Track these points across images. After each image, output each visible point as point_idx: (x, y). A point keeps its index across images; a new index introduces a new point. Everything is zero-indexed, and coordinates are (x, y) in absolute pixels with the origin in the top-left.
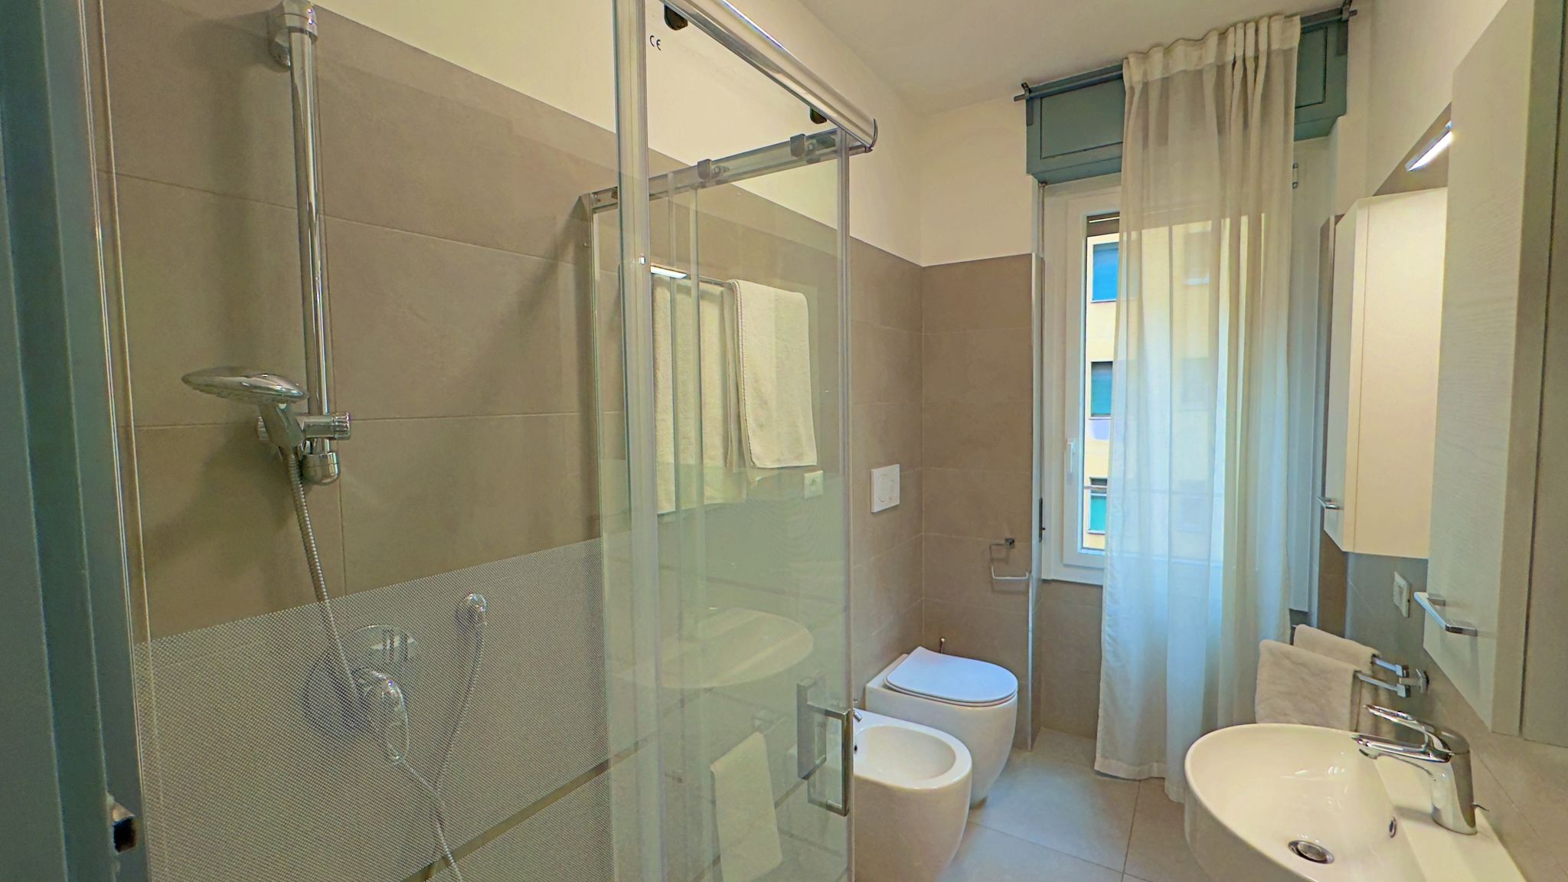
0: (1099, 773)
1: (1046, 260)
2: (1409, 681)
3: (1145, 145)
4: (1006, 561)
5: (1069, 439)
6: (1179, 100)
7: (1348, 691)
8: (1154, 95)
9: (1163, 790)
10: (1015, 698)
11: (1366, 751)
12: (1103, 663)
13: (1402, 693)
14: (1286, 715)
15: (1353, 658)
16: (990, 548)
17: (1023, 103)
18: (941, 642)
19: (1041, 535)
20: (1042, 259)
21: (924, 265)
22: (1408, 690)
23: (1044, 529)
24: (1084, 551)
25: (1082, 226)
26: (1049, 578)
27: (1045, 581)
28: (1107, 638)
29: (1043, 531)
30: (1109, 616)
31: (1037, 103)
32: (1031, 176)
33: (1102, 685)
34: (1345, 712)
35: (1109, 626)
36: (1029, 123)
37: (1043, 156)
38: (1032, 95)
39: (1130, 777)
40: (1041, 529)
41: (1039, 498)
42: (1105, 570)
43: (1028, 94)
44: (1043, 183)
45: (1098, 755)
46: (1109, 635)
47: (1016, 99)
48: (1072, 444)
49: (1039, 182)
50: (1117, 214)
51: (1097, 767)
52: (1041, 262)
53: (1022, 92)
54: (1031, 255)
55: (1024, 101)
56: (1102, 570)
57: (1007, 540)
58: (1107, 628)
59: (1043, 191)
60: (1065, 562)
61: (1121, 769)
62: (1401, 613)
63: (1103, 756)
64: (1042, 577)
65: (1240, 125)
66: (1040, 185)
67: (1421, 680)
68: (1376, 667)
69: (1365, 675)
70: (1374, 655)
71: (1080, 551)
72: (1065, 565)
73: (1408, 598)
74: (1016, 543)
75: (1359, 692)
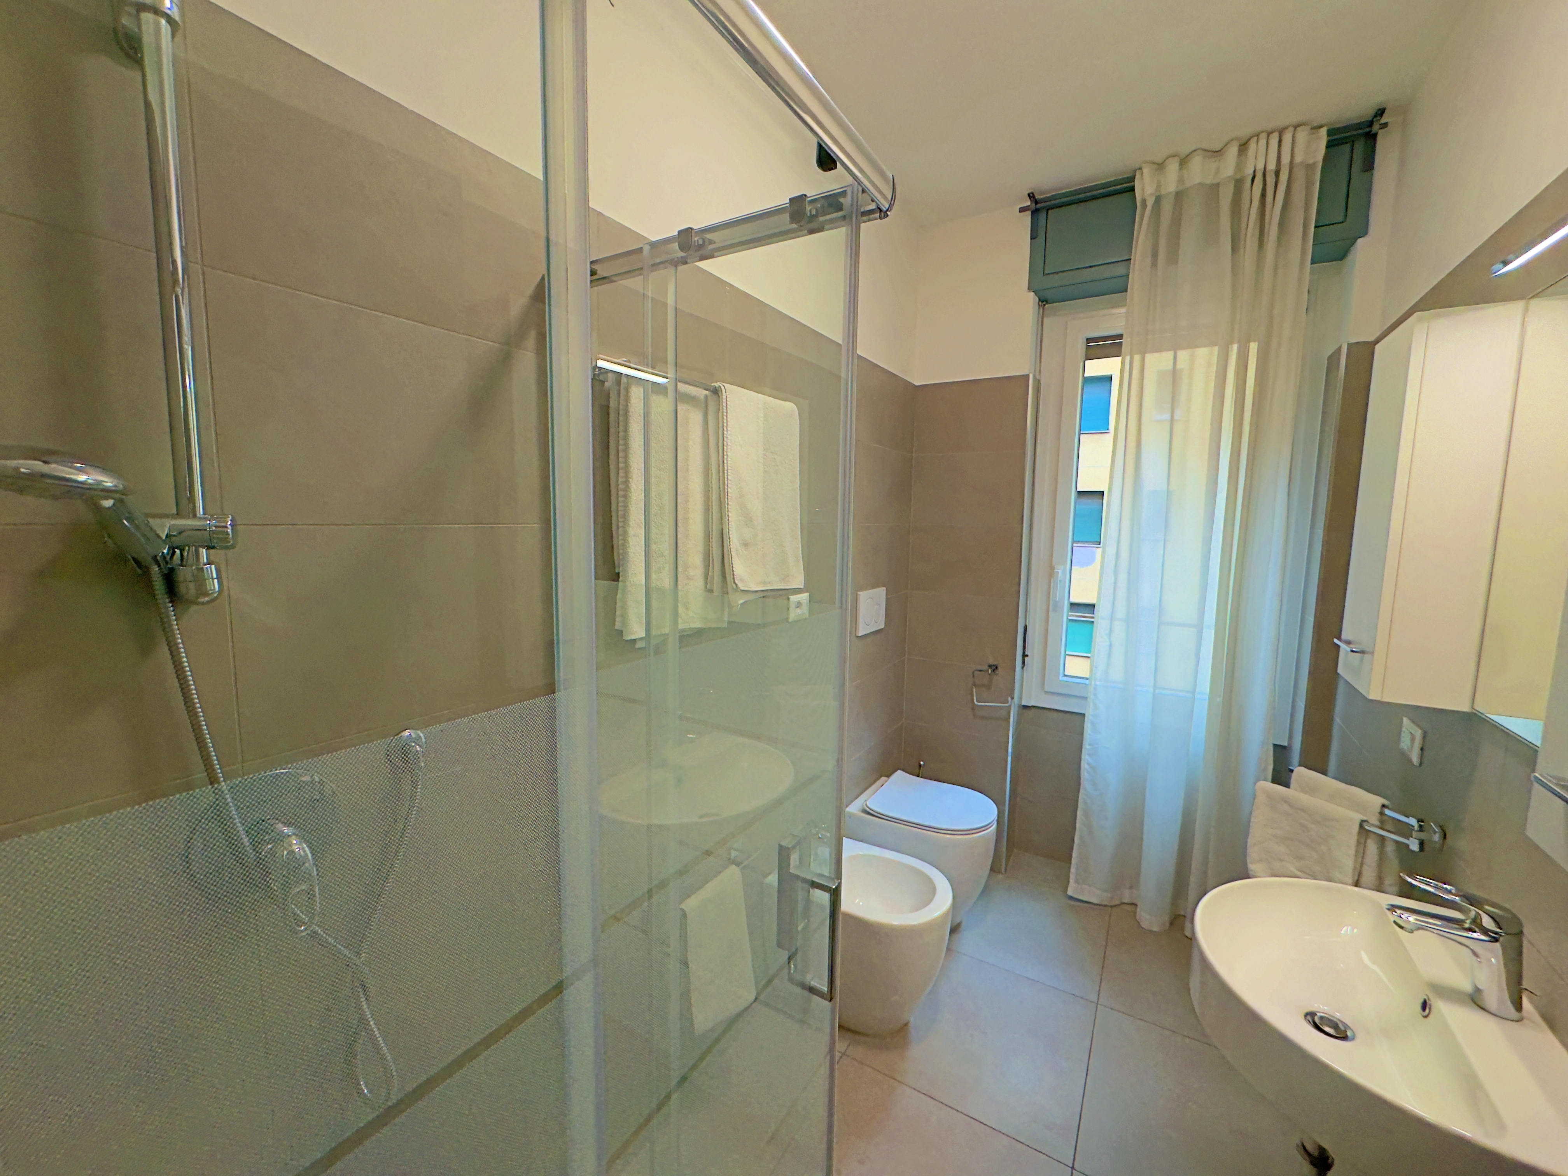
0: (1071, 898)
1: (1042, 382)
2: (1423, 835)
3: (1154, 264)
4: (988, 687)
5: (1056, 567)
6: (1193, 216)
7: (1353, 841)
8: (1167, 208)
9: (1135, 916)
10: (994, 826)
11: (1403, 924)
12: (1082, 791)
13: (1414, 846)
14: (1281, 860)
15: (1360, 806)
16: (973, 673)
17: (1027, 217)
18: (920, 766)
19: (1023, 663)
20: (1039, 381)
21: (917, 384)
22: (1422, 844)
23: (1027, 656)
24: (1065, 679)
25: (1080, 348)
26: (1032, 705)
27: (1025, 707)
28: (1086, 766)
29: (1026, 658)
30: (1090, 745)
31: (1043, 215)
32: (1032, 294)
33: (1079, 813)
34: (1348, 863)
35: (1089, 754)
36: (1033, 237)
37: (1047, 272)
38: (1039, 206)
39: (1104, 903)
40: (1025, 655)
41: (1024, 625)
42: (1088, 699)
43: (1034, 205)
44: (1043, 301)
45: (1071, 881)
46: (1088, 764)
47: (1022, 210)
48: (1059, 571)
49: (1039, 300)
50: (1120, 336)
51: (1070, 892)
52: (1038, 383)
53: (1028, 203)
54: (1028, 376)
55: (1029, 213)
56: (1086, 698)
57: (990, 666)
58: (1087, 757)
59: (1043, 309)
60: (1047, 689)
61: (1093, 895)
62: (1410, 761)
63: (1077, 881)
64: (1024, 703)
65: (1256, 244)
66: (1040, 303)
67: (1437, 835)
68: (1384, 818)
69: (1373, 825)
70: (1384, 806)
71: (1061, 678)
72: (1046, 692)
73: (1421, 746)
74: (999, 669)
75: (1365, 842)
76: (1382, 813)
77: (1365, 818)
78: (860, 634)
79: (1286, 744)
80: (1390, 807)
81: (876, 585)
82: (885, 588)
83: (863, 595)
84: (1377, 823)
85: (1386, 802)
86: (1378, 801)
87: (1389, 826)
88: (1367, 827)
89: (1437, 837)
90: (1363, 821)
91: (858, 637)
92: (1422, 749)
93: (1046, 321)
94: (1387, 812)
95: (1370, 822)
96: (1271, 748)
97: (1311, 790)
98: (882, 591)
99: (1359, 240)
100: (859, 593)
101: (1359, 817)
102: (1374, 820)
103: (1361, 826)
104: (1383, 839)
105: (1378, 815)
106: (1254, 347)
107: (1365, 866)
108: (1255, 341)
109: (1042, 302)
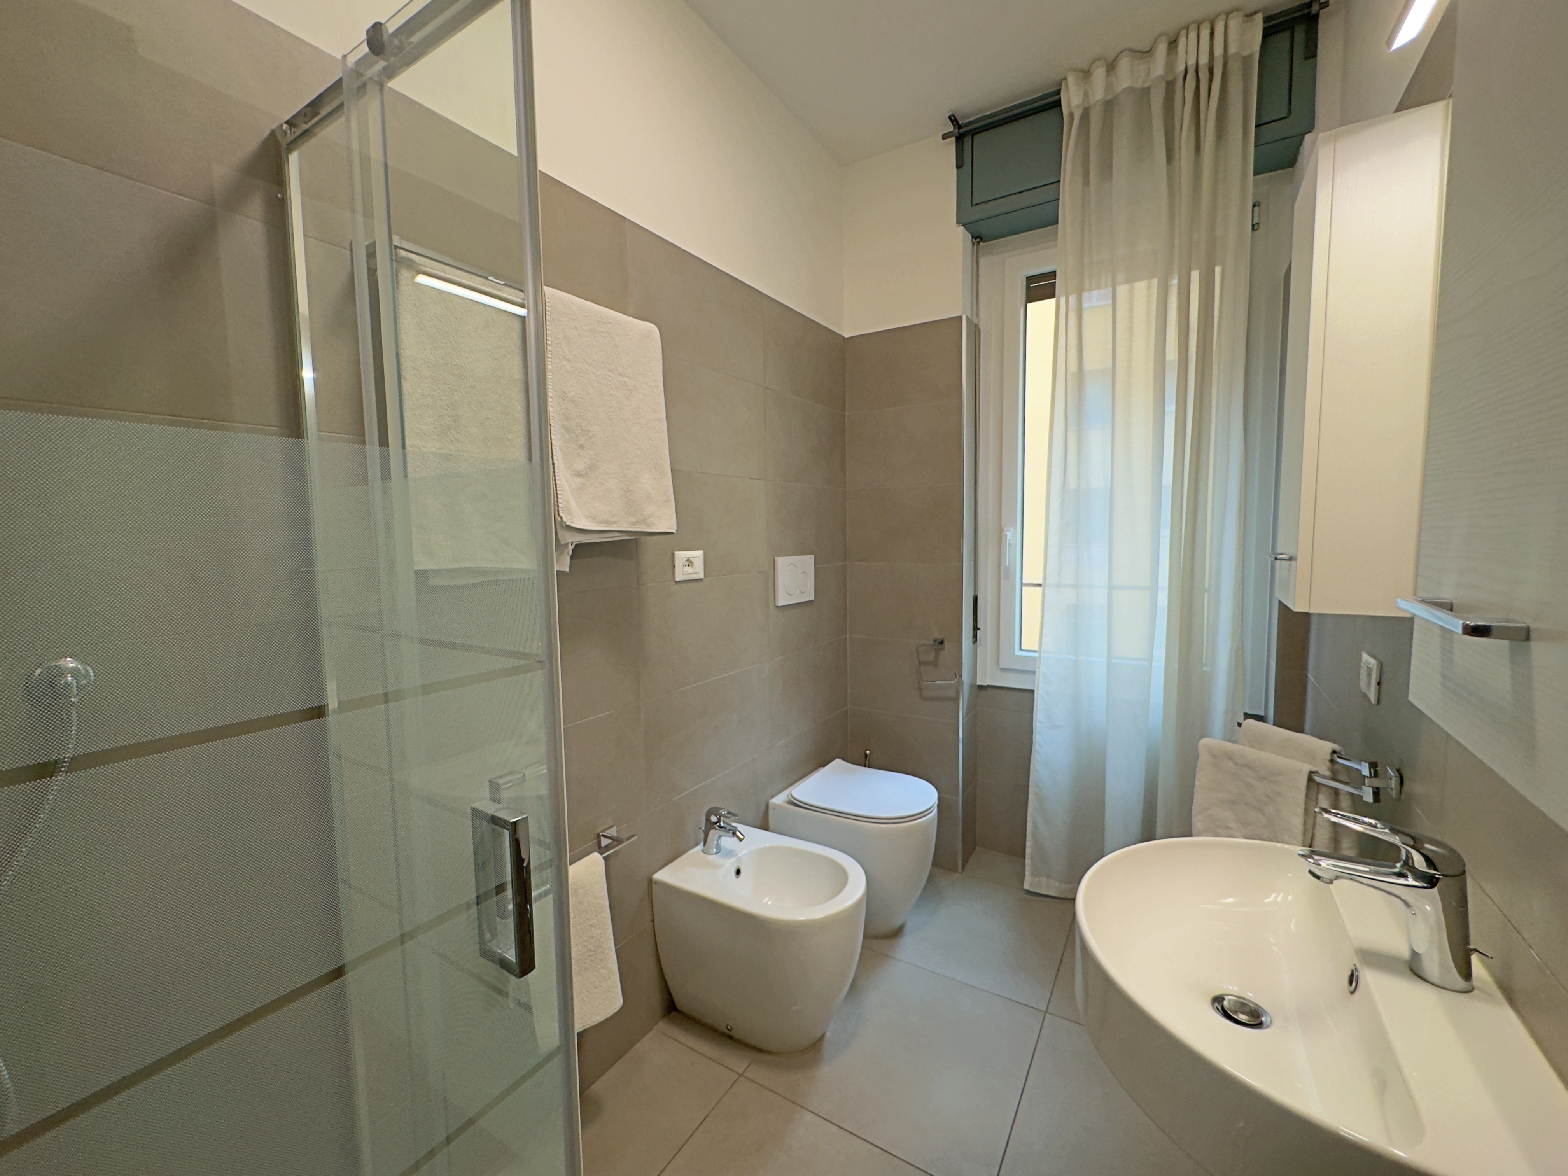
0: (1028, 892)
1: (981, 327)
2: (1377, 783)
3: (1086, 182)
4: (935, 663)
5: (1005, 529)
6: (1124, 123)
7: (1301, 797)
8: (1096, 119)
10: (935, 812)
11: (1318, 873)
13: (1369, 798)
14: (1228, 828)
15: (1309, 755)
16: (917, 649)
17: (952, 143)
18: (866, 755)
19: (975, 636)
20: (977, 326)
21: (846, 336)
22: (1376, 793)
23: (979, 629)
24: (1021, 653)
25: (1021, 290)
26: (986, 684)
27: (981, 687)
28: (1037, 746)
29: (978, 631)
31: (967, 141)
32: (962, 228)
34: (1297, 822)
35: (1039, 733)
36: (959, 166)
37: (974, 202)
38: (962, 131)
40: (976, 628)
41: (972, 594)
42: (1038, 674)
43: (957, 130)
44: (978, 238)
45: (1027, 874)
46: (1039, 744)
47: (945, 137)
48: (1008, 533)
49: (972, 237)
51: (1026, 887)
52: (975, 332)
53: (950, 128)
54: (961, 317)
55: (953, 139)
56: (1036, 673)
57: (935, 640)
58: (1038, 736)
59: (977, 247)
60: (1002, 666)
61: (1051, 887)
62: (1365, 696)
63: (1032, 875)
64: (979, 683)
65: (1192, 149)
66: (974, 240)
67: (1393, 781)
68: (1337, 767)
69: (1323, 777)
70: (1334, 752)
71: (1018, 653)
72: (1004, 670)
73: (1378, 681)
74: (946, 643)
75: (1317, 799)
76: (1332, 761)
77: (1314, 769)
78: (780, 604)
80: (1341, 753)
81: (802, 551)
82: (813, 556)
83: (781, 561)
84: (1328, 774)
85: (1336, 747)
86: (1326, 747)
87: (1341, 776)
88: (1318, 779)
89: (1394, 783)
90: (1311, 772)
91: (778, 607)
92: (1379, 684)
93: (982, 261)
94: (1339, 759)
95: (1321, 772)
98: (810, 559)
99: (1308, 137)
100: (776, 558)
101: (1307, 768)
102: (1324, 769)
103: (1310, 779)
104: (1336, 792)
105: (1328, 763)
107: (1317, 827)
109: (976, 239)
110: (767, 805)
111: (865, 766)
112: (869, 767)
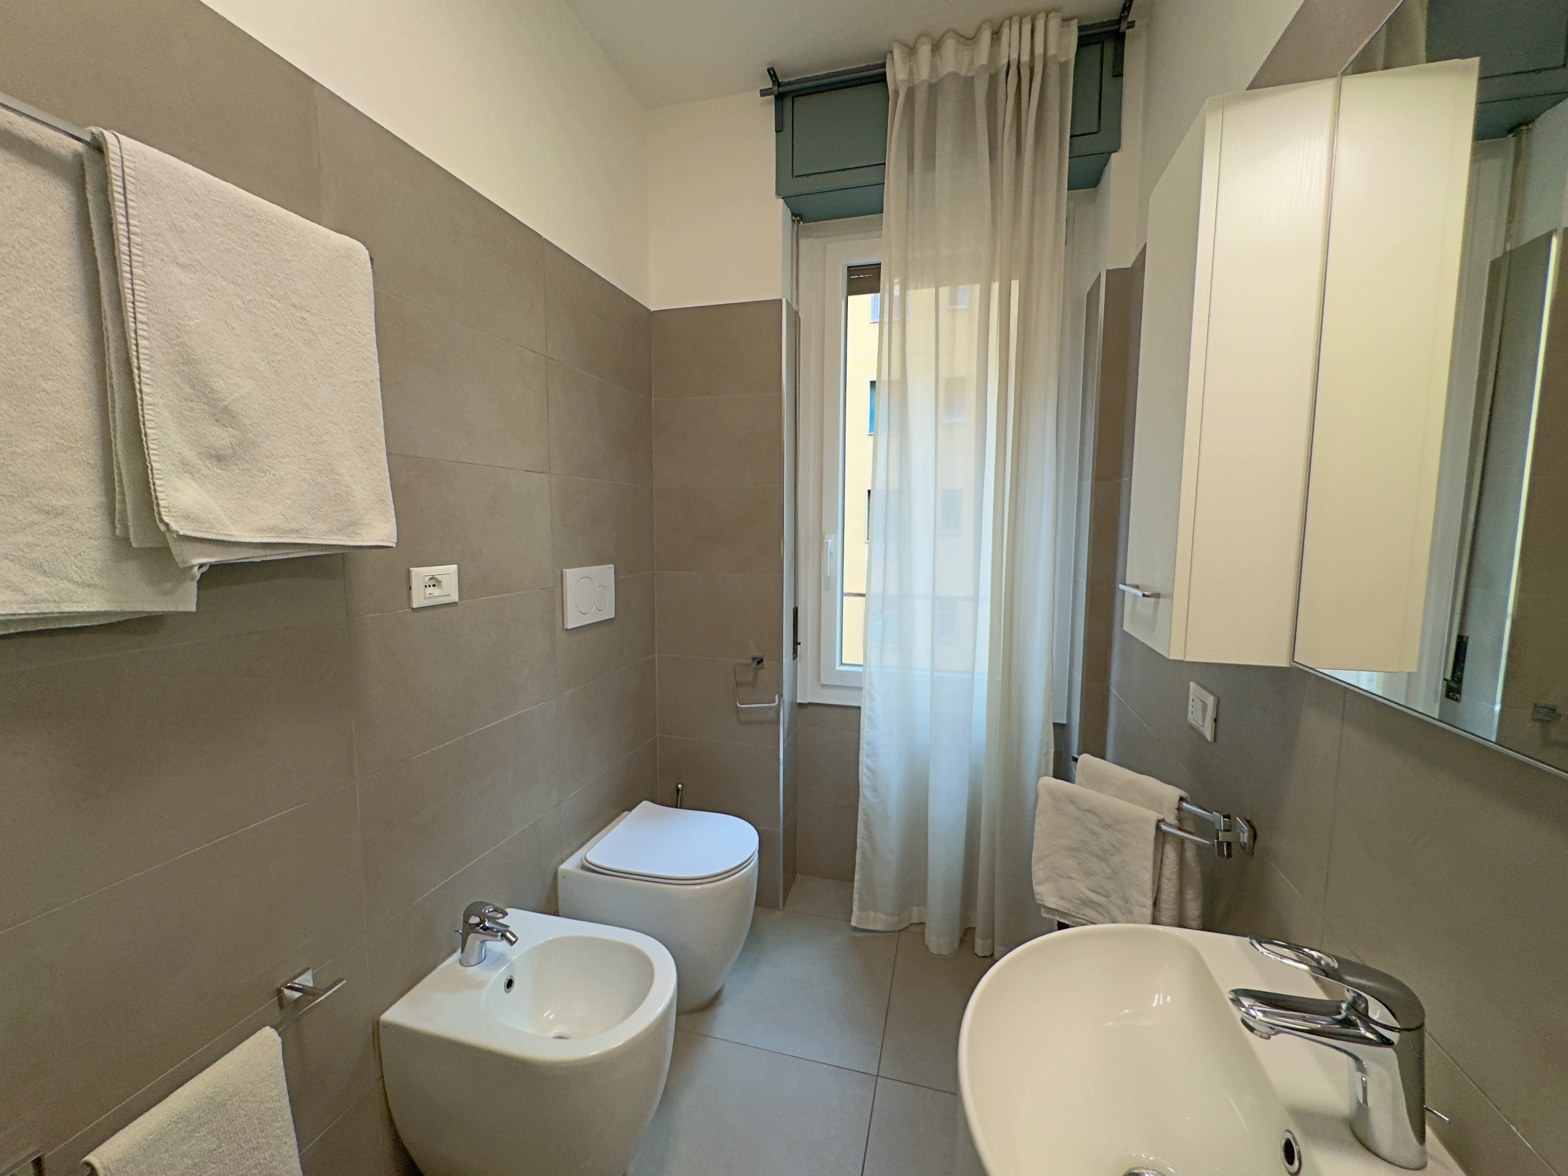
0: (855, 929)
1: (801, 315)
2: (1230, 837)
3: (911, 169)
4: (753, 684)
5: (827, 537)
6: (948, 109)
7: (1149, 849)
8: (921, 98)
9: (923, 939)
10: (756, 860)
11: (1253, 1025)
12: (861, 800)
15: (1154, 802)
16: (734, 669)
17: (770, 102)
18: (678, 790)
19: (795, 652)
20: (797, 313)
21: (652, 309)
23: (800, 644)
24: (843, 668)
25: (841, 279)
26: (806, 702)
27: (801, 705)
28: (865, 770)
29: (799, 646)
30: (867, 744)
31: (788, 102)
32: (781, 201)
33: (860, 826)
35: (867, 756)
36: (779, 130)
37: (795, 174)
38: (782, 89)
39: (890, 930)
40: (796, 643)
41: (793, 607)
42: (864, 690)
43: (776, 88)
44: (798, 217)
45: (854, 908)
46: (868, 768)
47: (763, 93)
48: (829, 541)
49: (793, 214)
51: (854, 923)
52: (795, 320)
53: (769, 84)
54: (781, 300)
55: (772, 97)
56: (862, 689)
57: (754, 659)
58: (865, 759)
59: (798, 227)
60: (823, 682)
61: (878, 921)
62: (1201, 736)
63: (860, 909)
64: (799, 701)
65: (1014, 149)
66: (794, 218)
67: (1246, 835)
68: (1184, 814)
69: (1170, 825)
70: (1181, 799)
71: (838, 668)
72: (823, 686)
73: (1215, 717)
74: (765, 662)
75: (1163, 849)
76: (1179, 809)
77: (1161, 817)
78: (570, 625)
79: (1065, 723)
80: (1189, 800)
81: (599, 561)
82: (612, 566)
83: (571, 575)
84: (1175, 822)
85: (1183, 793)
86: (1172, 793)
87: (1189, 826)
88: (1164, 827)
89: (1246, 838)
90: (1160, 821)
91: (567, 630)
92: (1215, 720)
93: (802, 242)
94: (1185, 805)
95: (1168, 821)
96: (1051, 728)
97: (1098, 782)
98: (609, 569)
99: (1113, 155)
100: (564, 570)
101: (1154, 816)
102: (1172, 819)
103: (1158, 828)
104: (1182, 841)
105: (1176, 812)
106: (1015, 285)
107: (1164, 880)
108: (1016, 279)
109: (796, 216)
110: (556, 874)
111: (677, 807)
112: (680, 808)
